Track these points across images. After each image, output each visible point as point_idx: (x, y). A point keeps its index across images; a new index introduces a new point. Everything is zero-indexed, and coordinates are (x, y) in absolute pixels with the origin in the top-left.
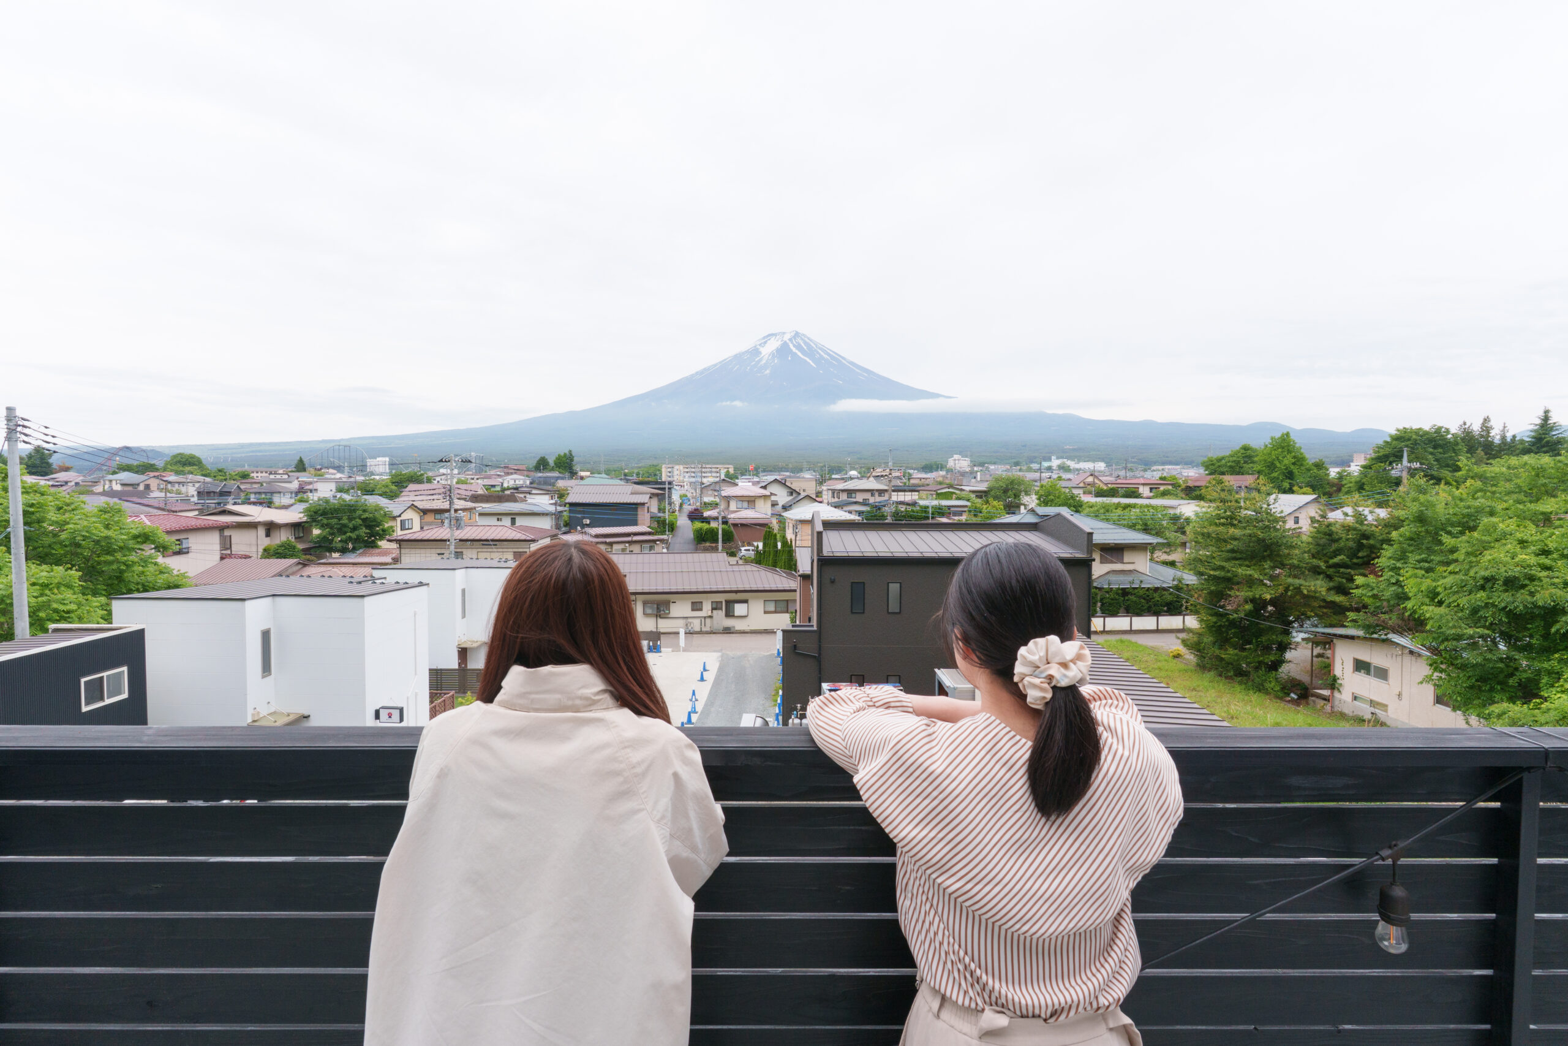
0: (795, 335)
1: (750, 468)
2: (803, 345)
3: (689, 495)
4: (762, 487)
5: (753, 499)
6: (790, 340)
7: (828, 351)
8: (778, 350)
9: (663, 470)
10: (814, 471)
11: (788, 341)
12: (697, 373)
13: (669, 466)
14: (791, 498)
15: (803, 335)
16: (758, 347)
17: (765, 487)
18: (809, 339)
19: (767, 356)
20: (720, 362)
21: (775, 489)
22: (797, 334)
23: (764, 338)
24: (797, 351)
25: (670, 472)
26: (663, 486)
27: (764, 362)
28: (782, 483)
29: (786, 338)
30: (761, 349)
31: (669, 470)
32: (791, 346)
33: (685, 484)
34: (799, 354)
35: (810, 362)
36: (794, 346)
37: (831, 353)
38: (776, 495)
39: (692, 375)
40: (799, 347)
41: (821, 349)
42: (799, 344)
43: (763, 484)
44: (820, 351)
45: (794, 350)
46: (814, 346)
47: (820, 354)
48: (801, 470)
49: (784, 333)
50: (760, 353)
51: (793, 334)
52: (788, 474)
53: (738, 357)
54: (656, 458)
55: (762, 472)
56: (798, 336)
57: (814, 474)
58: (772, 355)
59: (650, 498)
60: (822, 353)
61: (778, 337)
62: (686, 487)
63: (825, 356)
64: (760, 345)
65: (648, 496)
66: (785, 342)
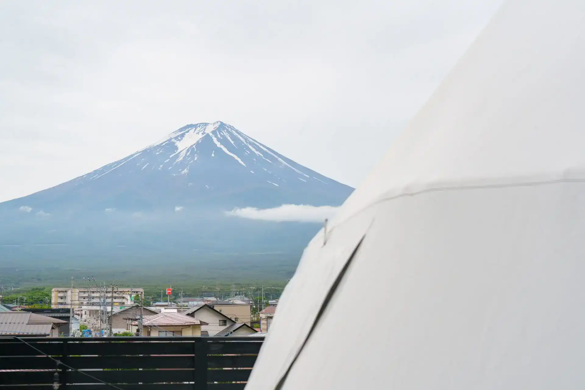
0: (220, 126)
1: (167, 292)
2: (229, 138)
3: (89, 327)
4: (188, 315)
5: (179, 329)
6: (214, 132)
7: (261, 147)
8: (197, 144)
9: (53, 295)
10: (246, 296)
11: (211, 134)
12: (95, 172)
13: (60, 289)
14: (224, 328)
15: (230, 127)
16: (173, 140)
17: (192, 315)
18: (237, 131)
19: (184, 152)
20: (125, 159)
21: (205, 316)
22: (222, 126)
23: (181, 130)
24: (222, 147)
25: (62, 298)
26: (67, 315)
27: (181, 159)
28: (210, 308)
29: (209, 130)
30: (178, 144)
31: (61, 295)
32: (215, 140)
33: (83, 312)
34: (225, 150)
35: (239, 160)
36: (218, 140)
37: (265, 149)
38: (207, 324)
39: (89, 174)
40: (224, 141)
41: (251, 143)
42: (224, 137)
43: (190, 311)
44: (250, 147)
45: (218, 144)
46: (244, 141)
47: (250, 150)
48: (228, 295)
49: (206, 124)
50: (177, 148)
51: (217, 125)
52: (213, 299)
53: (147, 153)
54: (39, 280)
55: (184, 296)
56: (224, 129)
57: (246, 299)
58: (191, 150)
59: (53, 328)
60: (254, 150)
61: (198, 129)
62: (84, 317)
63: (257, 153)
64: (176, 138)
65: (50, 326)
66: (208, 135)
